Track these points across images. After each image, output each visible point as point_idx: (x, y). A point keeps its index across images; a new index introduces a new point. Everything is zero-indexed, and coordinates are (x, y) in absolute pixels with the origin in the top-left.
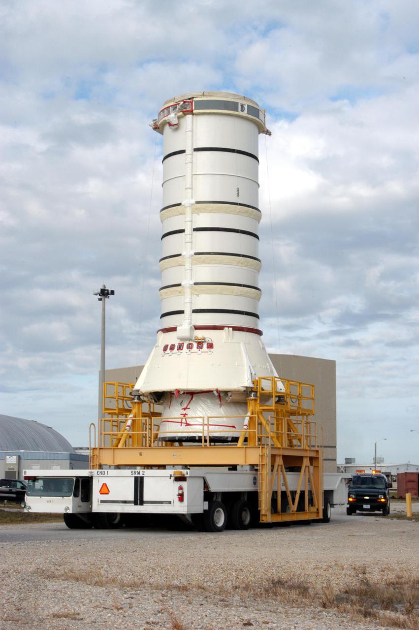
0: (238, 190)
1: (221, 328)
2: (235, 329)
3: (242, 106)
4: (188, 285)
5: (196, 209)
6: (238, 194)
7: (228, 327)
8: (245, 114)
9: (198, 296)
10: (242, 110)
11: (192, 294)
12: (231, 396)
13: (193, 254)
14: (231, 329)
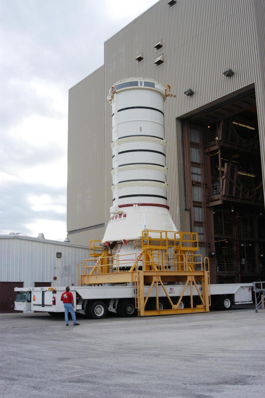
0: (141, 128)
1: (132, 205)
2: (139, 205)
3: (141, 83)
4: (116, 184)
5: (119, 142)
6: (141, 130)
7: (135, 204)
8: (143, 86)
9: (121, 189)
10: (141, 85)
11: (118, 188)
12: (135, 243)
13: (118, 166)
14: (137, 205)
